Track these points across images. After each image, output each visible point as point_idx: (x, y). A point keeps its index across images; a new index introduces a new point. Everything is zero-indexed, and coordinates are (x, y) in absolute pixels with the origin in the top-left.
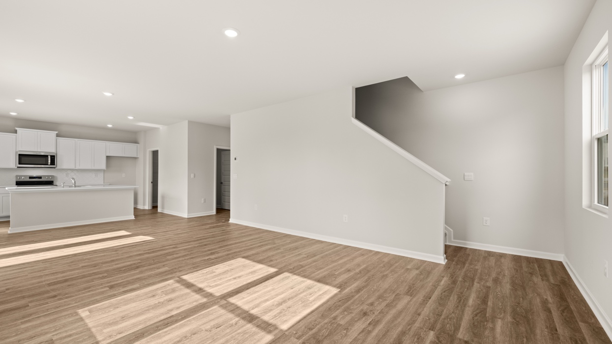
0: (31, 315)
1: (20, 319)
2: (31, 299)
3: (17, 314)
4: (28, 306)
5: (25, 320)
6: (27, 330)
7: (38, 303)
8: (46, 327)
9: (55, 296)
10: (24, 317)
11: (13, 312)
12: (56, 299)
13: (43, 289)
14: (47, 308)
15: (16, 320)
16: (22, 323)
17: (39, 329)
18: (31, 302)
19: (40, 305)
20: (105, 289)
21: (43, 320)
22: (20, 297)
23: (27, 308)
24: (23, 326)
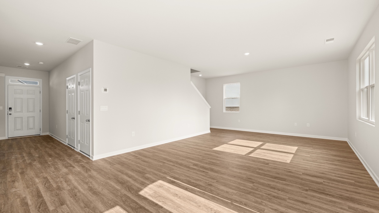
0: (304, 169)
1: (308, 170)
2: (299, 176)
3: (308, 172)
4: (302, 174)
5: (307, 169)
6: (308, 166)
7: (298, 173)
8: (302, 163)
9: (290, 172)
10: (307, 170)
11: (310, 174)
12: (291, 171)
13: (290, 179)
14: (297, 169)
15: (310, 170)
16: (308, 168)
17: (304, 164)
18: (300, 175)
19: (298, 171)
20: (271, 164)
21: (301, 166)
22: (303, 180)
23: (304, 173)
24: (308, 167)
